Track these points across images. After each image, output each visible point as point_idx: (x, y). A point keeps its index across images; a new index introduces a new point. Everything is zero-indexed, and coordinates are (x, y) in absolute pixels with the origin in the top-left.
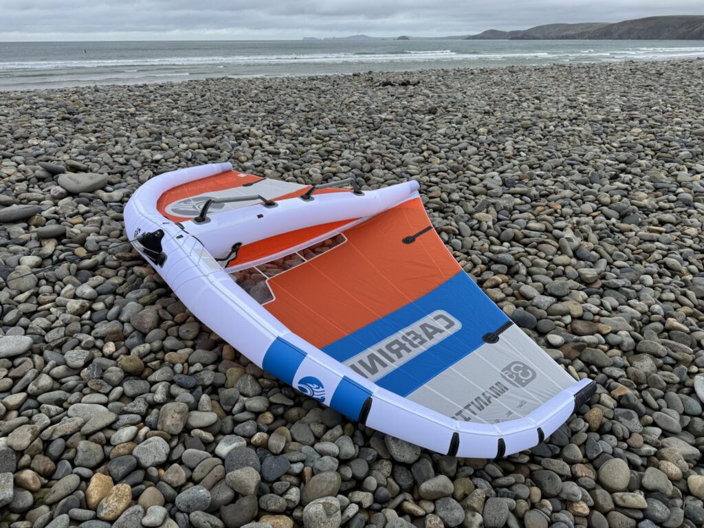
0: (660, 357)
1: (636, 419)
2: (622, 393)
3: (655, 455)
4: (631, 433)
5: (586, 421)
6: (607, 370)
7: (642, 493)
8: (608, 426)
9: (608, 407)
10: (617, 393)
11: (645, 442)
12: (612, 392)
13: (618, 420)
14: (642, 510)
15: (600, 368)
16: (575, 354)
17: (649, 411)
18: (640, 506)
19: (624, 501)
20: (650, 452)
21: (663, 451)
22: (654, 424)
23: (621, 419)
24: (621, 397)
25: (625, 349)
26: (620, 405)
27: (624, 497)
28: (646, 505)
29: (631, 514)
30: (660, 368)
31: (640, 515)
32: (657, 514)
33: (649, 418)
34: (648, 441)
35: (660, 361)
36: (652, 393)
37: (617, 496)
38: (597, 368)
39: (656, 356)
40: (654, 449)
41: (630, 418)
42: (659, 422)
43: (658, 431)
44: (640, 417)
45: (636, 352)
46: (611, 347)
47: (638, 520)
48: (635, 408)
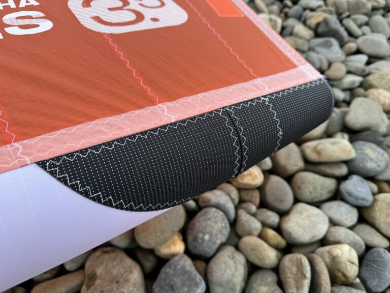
1: (336, 47)
2: (320, 19)
3: (361, 85)
4: (330, 64)
6: (304, 2)
7: (346, 136)
9: (301, 38)
10: (313, 22)
11: (349, 72)
12: (308, 22)
13: (313, 51)
14: (346, 162)
17: (351, 39)
18: (345, 157)
19: (318, 153)
20: (353, 83)
21: (371, 78)
22: (358, 52)
23: (318, 50)
24: (318, 25)
26: (317, 35)
27: (320, 147)
28: (353, 155)
29: (329, 170)
31: (344, 170)
32: (370, 165)
33: (352, 46)
34: (352, 69)
36: (355, 21)
37: (308, 147)
40: (359, 79)
41: (328, 46)
42: (364, 48)
43: (364, 58)
44: (342, 46)
47: (341, 179)
48: (334, 34)
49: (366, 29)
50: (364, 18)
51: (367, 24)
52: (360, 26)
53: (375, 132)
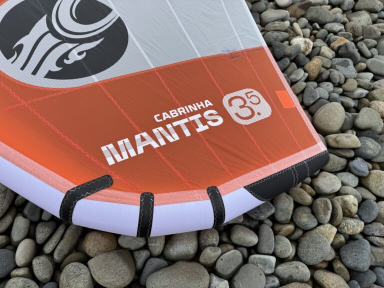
0: (376, 12)
1: (351, 66)
2: (342, 43)
3: (367, 96)
4: (346, 79)
5: (305, 71)
6: (329, 26)
7: (355, 133)
8: (326, 74)
9: (326, 57)
10: (336, 45)
11: (359, 86)
12: (332, 44)
13: (335, 68)
14: (354, 149)
15: (322, 25)
16: (300, 12)
17: (363, 59)
18: (354, 146)
19: (338, 142)
20: (361, 94)
21: (374, 92)
22: (367, 70)
23: (338, 67)
24: (340, 47)
25: (345, 9)
26: (338, 55)
27: (338, 139)
28: (359, 145)
29: (343, 154)
30: (374, 22)
31: (352, 154)
32: (369, 152)
33: (363, 65)
34: (362, 84)
35: (376, 16)
36: (366, 43)
37: (331, 138)
38: (320, 25)
39: (371, 11)
40: (366, 92)
41: (345, 65)
42: (372, 68)
43: (370, 76)
44: (355, 65)
45: (354, 10)
46: (333, 6)
47: (350, 159)
48: (351, 56)
49: (375, 51)
50: (374, 42)
51: (375, 47)
52: (370, 48)
53: (374, 131)
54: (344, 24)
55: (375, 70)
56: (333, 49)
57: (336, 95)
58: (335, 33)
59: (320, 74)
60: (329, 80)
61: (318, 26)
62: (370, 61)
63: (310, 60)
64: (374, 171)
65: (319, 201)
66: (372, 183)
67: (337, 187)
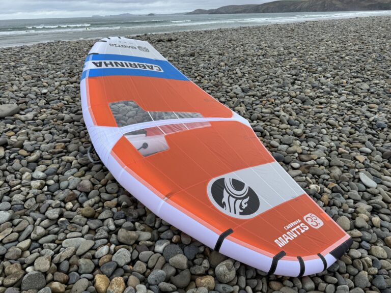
0: (341, 167)
1: (342, 197)
2: (333, 186)
3: (355, 212)
4: (342, 204)
5: (323, 202)
6: (323, 176)
7: (357, 229)
8: (332, 202)
9: (328, 193)
10: (331, 186)
11: (349, 207)
12: (328, 186)
13: (334, 198)
14: (360, 237)
15: (319, 176)
16: (307, 171)
17: (345, 193)
18: (359, 235)
20: (352, 211)
21: (358, 209)
22: (349, 198)
23: (336, 198)
24: (333, 188)
25: (326, 165)
26: (333, 192)
28: (362, 235)
29: (356, 240)
30: (343, 172)
31: (360, 240)
32: (367, 238)
33: (347, 196)
35: (342, 169)
36: (344, 184)
38: (318, 176)
39: (339, 167)
40: (353, 209)
41: (339, 197)
42: (351, 197)
43: (352, 201)
44: (343, 196)
45: (330, 166)
46: (320, 165)
47: (360, 242)
48: (340, 192)
49: (349, 187)
50: (347, 183)
51: (348, 185)
52: (346, 186)
53: (365, 228)
54: (328, 174)
55: (353, 198)
56: (329, 189)
57: (341, 213)
58: (327, 180)
59: (329, 202)
60: (334, 205)
61: (317, 177)
62: (349, 193)
63: (322, 196)
64: (372, 247)
65: (355, 261)
66: (374, 252)
67: (360, 255)
